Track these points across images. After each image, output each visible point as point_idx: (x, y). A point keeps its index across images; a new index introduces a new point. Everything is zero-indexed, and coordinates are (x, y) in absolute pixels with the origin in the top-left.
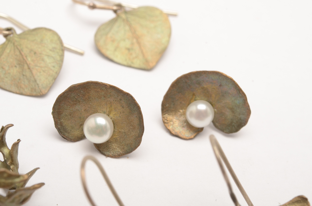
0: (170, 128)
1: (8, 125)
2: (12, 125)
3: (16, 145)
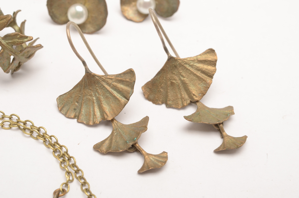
0: (126, 15)
1: (18, 11)
2: (20, 11)
3: (23, 23)
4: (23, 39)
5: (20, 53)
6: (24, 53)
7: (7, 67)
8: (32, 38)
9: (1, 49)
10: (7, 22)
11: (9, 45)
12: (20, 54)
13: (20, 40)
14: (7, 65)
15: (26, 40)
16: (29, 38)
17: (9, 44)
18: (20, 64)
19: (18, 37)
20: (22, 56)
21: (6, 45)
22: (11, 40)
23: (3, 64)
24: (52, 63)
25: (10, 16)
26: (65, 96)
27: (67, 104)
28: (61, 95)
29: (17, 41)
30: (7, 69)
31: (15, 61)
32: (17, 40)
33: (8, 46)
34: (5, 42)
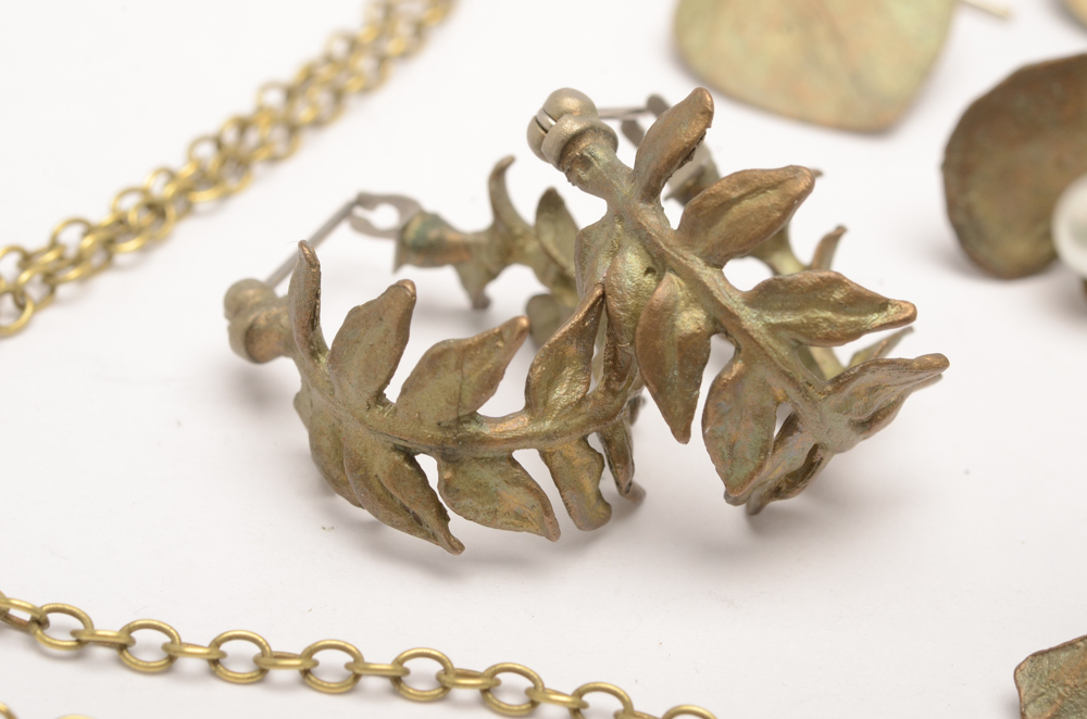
3: (830, 243)
4: (860, 314)
5: (829, 394)
6: (852, 395)
7: (751, 467)
8: (911, 312)
9: (734, 360)
10: (784, 204)
11: (781, 341)
12: (833, 400)
13: (846, 314)
14: (748, 456)
15: (877, 318)
16: (892, 310)
17: (783, 334)
18: (817, 459)
19: (838, 295)
20: (839, 410)
21: (765, 339)
22: (796, 309)
23: (731, 447)
24: (967, 472)
25: (804, 175)
26: (1063, 655)
27: (1077, 706)
28: (1042, 653)
29: (826, 319)
30: (752, 476)
31: (796, 434)
32: (829, 314)
33: (776, 346)
34: (759, 317)
